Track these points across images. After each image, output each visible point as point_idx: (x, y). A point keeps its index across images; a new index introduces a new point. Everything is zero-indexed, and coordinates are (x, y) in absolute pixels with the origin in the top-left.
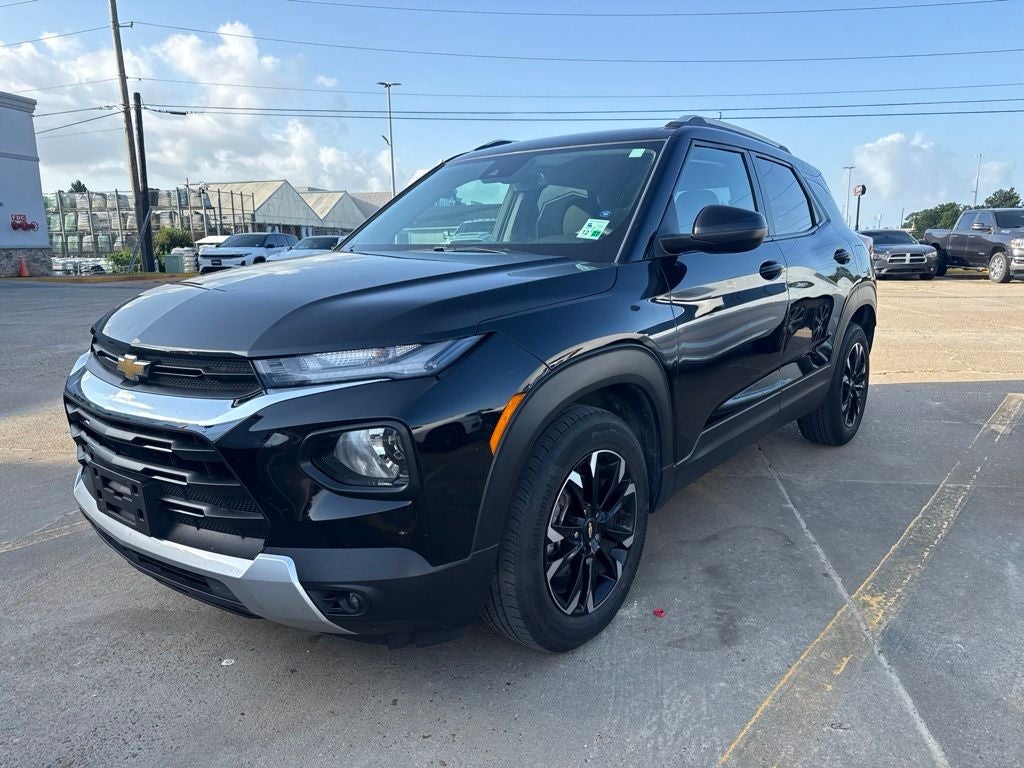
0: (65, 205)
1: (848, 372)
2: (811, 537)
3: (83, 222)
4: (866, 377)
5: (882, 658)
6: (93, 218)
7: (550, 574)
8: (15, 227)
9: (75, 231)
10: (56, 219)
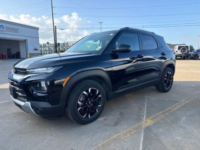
0: (44, 46)
1: (166, 77)
2: (145, 109)
3: (47, 49)
4: (172, 79)
5: (143, 132)
6: (49, 48)
7: (78, 110)
8: (35, 50)
9: (46, 50)
10: (43, 48)
